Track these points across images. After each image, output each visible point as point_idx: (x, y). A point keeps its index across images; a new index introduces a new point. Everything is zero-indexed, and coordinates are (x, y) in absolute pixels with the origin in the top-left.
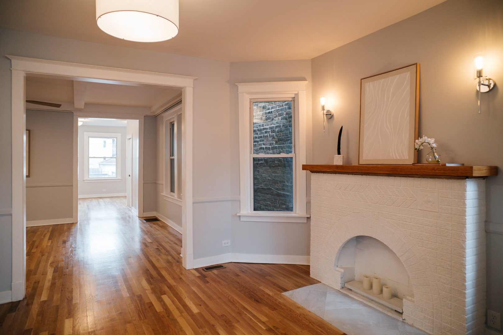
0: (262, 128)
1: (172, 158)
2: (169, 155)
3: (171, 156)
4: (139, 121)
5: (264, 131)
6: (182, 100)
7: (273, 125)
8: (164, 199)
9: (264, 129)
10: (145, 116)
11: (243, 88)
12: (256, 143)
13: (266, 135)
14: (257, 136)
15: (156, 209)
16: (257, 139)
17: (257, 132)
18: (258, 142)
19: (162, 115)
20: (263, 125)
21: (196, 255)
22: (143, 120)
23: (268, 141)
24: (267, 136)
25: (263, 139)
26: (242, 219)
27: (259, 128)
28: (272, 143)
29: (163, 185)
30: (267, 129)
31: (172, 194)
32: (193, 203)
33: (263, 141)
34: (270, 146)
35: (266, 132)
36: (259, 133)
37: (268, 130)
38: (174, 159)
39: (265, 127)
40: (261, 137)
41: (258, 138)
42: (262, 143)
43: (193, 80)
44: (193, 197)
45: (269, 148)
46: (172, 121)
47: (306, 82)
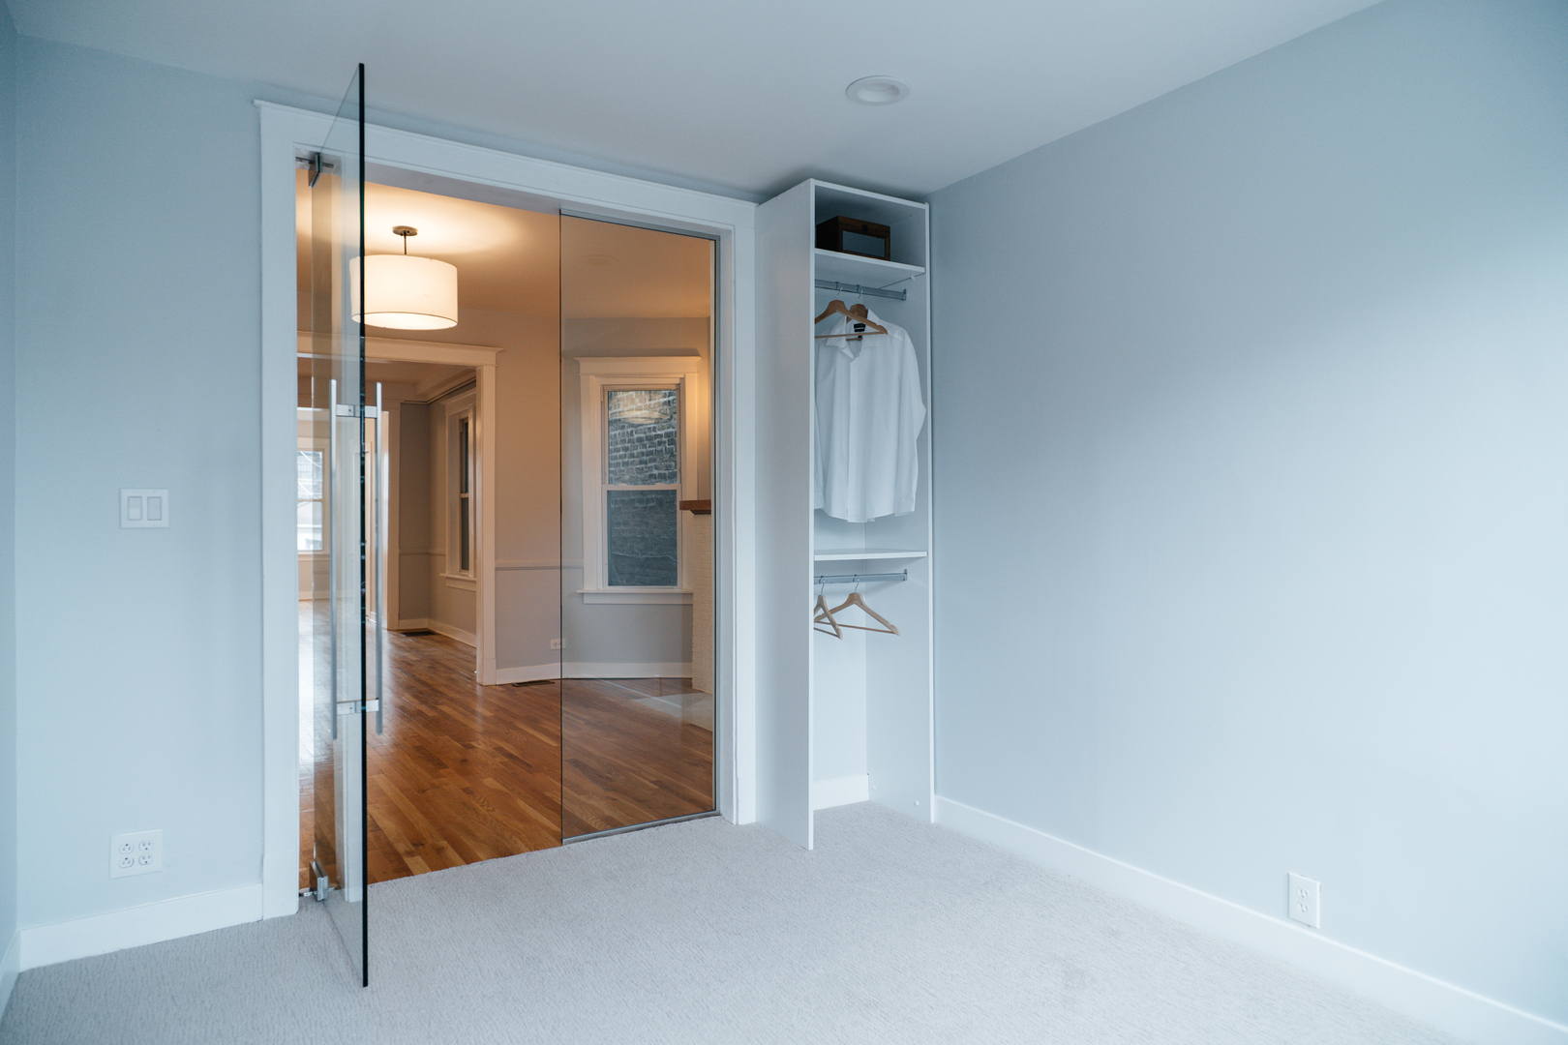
0: (653, 433)
1: (464, 496)
2: (459, 492)
3: (462, 492)
4: (390, 415)
5: (657, 441)
6: (477, 379)
7: (671, 430)
8: (448, 585)
9: (657, 436)
10: (402, 404)
11: (587, 366)
12: (643, 466)
13: (659, 448)
14: (644, 450)
15: (429, 612)
16: (644, 458)
17: (645, 442)
18: (646, 463)
19: (443, 403)
20: (654, 429)
21: (501, 662)
22: (398, 413)
23: (663, 461)
24: (662, 451)
25: (655, 456)
26: (587, 600)
27: (648, 434)
28: (670, 466)
29: (445, 555)
30: (660, 436)
31: (465, 573)
32: (497, 569)
33: (654, 460)
34: (667, 472)
35: (660, 443)
36: (647, 443)
37: (664, 439)
38: (468, 498)
39: (659, 432)
40: (651, 453)
41: (647, 455)
42: (653, 464)
43: (494, 354)
44: (496, 558)
45: (665, 474)
46: (464, 417)
47: (698, 359)
